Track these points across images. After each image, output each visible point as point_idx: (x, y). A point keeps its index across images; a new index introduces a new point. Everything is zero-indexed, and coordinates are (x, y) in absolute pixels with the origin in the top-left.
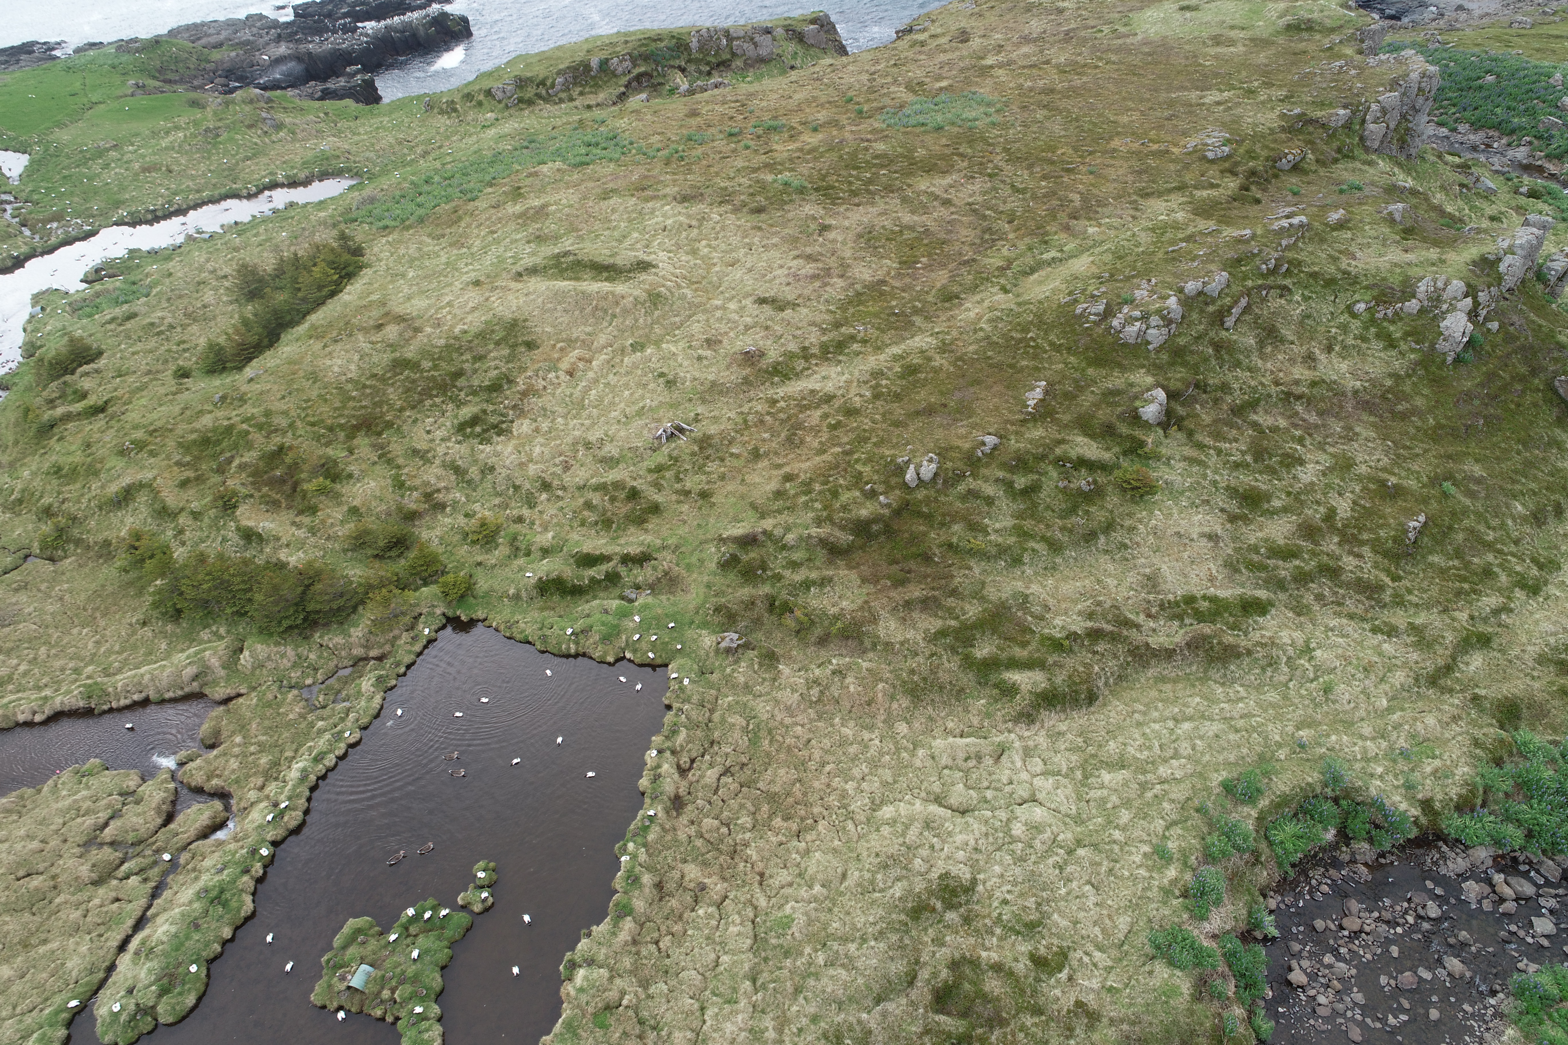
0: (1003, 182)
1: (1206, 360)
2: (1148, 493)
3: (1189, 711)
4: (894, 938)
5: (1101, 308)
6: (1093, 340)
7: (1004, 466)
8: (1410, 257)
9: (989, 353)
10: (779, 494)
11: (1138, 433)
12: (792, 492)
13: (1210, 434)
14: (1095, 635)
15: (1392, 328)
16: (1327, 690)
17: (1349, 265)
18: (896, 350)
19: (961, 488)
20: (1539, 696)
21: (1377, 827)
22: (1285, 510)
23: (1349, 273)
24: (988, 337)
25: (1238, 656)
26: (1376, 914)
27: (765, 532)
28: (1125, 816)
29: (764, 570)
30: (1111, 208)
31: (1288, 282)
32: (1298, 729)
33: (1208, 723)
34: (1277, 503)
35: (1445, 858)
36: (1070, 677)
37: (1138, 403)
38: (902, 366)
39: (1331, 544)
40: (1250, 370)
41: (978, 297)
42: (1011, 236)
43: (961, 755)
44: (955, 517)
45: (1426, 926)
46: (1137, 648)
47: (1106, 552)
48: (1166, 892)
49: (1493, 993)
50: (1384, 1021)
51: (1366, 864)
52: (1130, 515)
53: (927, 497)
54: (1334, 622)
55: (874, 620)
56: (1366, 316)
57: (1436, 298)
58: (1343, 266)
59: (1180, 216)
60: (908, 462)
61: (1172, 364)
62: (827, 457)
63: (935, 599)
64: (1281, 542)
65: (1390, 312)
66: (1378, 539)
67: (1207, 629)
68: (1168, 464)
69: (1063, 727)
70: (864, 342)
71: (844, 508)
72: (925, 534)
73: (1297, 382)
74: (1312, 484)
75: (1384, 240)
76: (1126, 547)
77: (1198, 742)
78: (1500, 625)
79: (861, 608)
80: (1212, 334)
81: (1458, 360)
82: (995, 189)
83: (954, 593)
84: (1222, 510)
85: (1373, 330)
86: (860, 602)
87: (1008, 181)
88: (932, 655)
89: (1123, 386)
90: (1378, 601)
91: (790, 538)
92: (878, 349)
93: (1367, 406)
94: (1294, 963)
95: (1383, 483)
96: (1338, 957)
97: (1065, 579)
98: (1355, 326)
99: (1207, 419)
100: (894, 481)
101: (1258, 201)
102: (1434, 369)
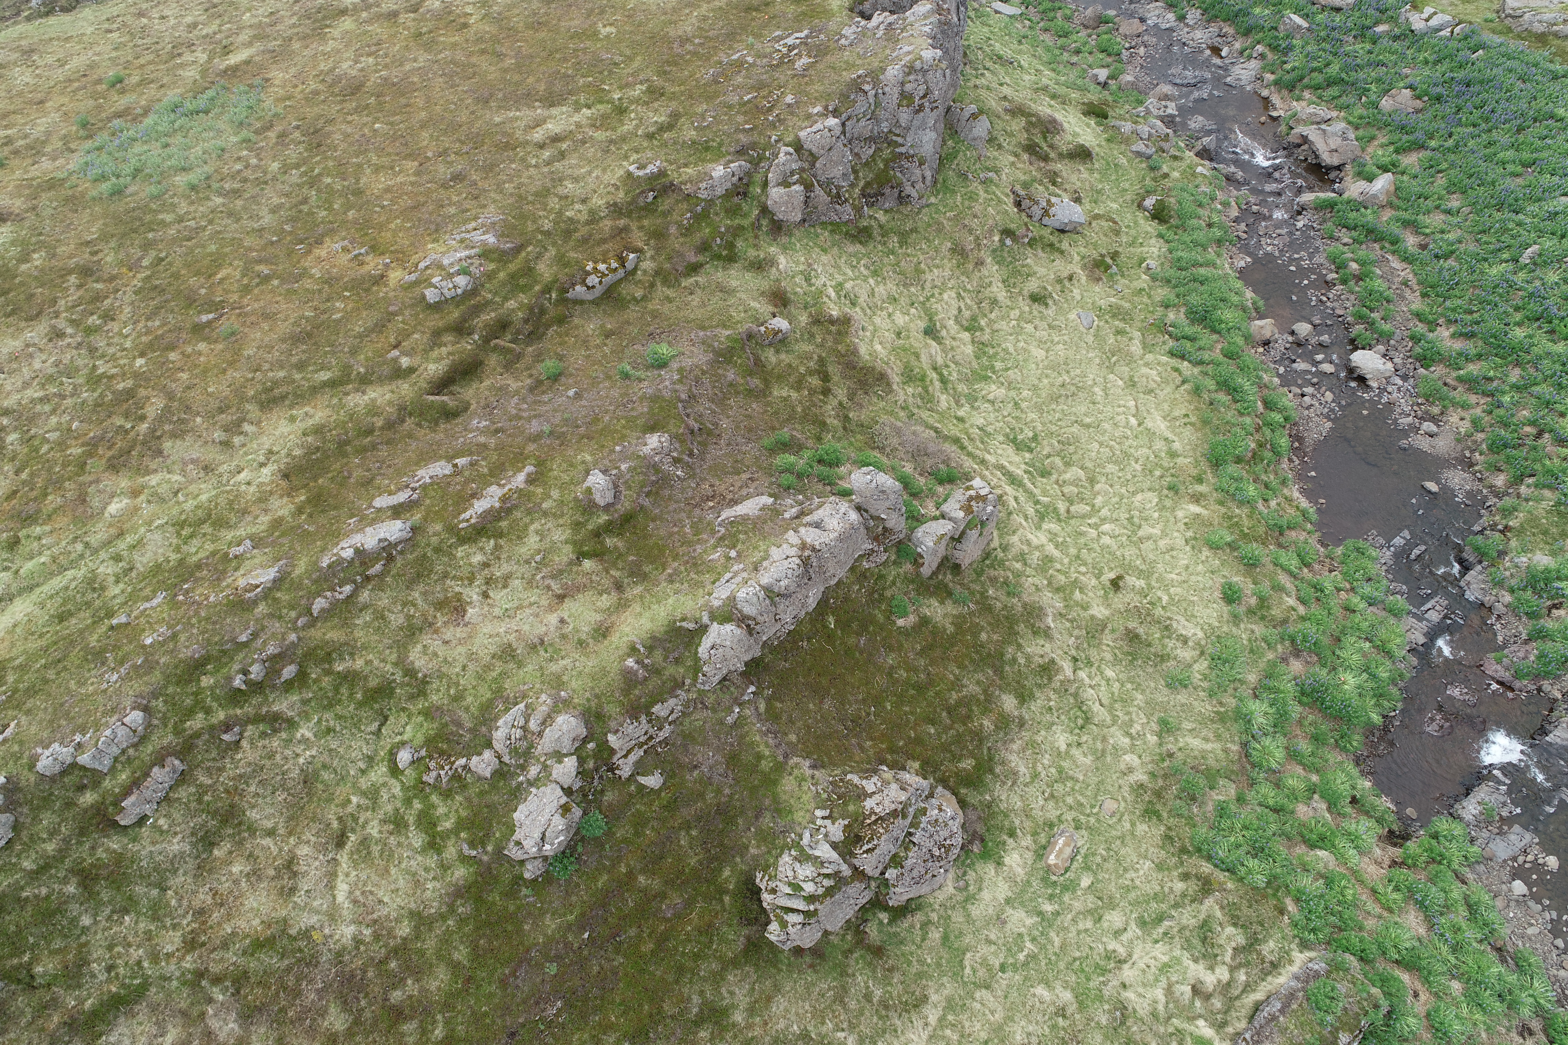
8: (552, 619)
15: (442, 809)
17: (433, 645)
23: (416, 672)
30: (186, 443)
56: (411, 776)
57: (523, 752)
65: (446, 773)
75: (541, 566)
81: (550, 871)
82: (67, 372)
98: (392, 791)
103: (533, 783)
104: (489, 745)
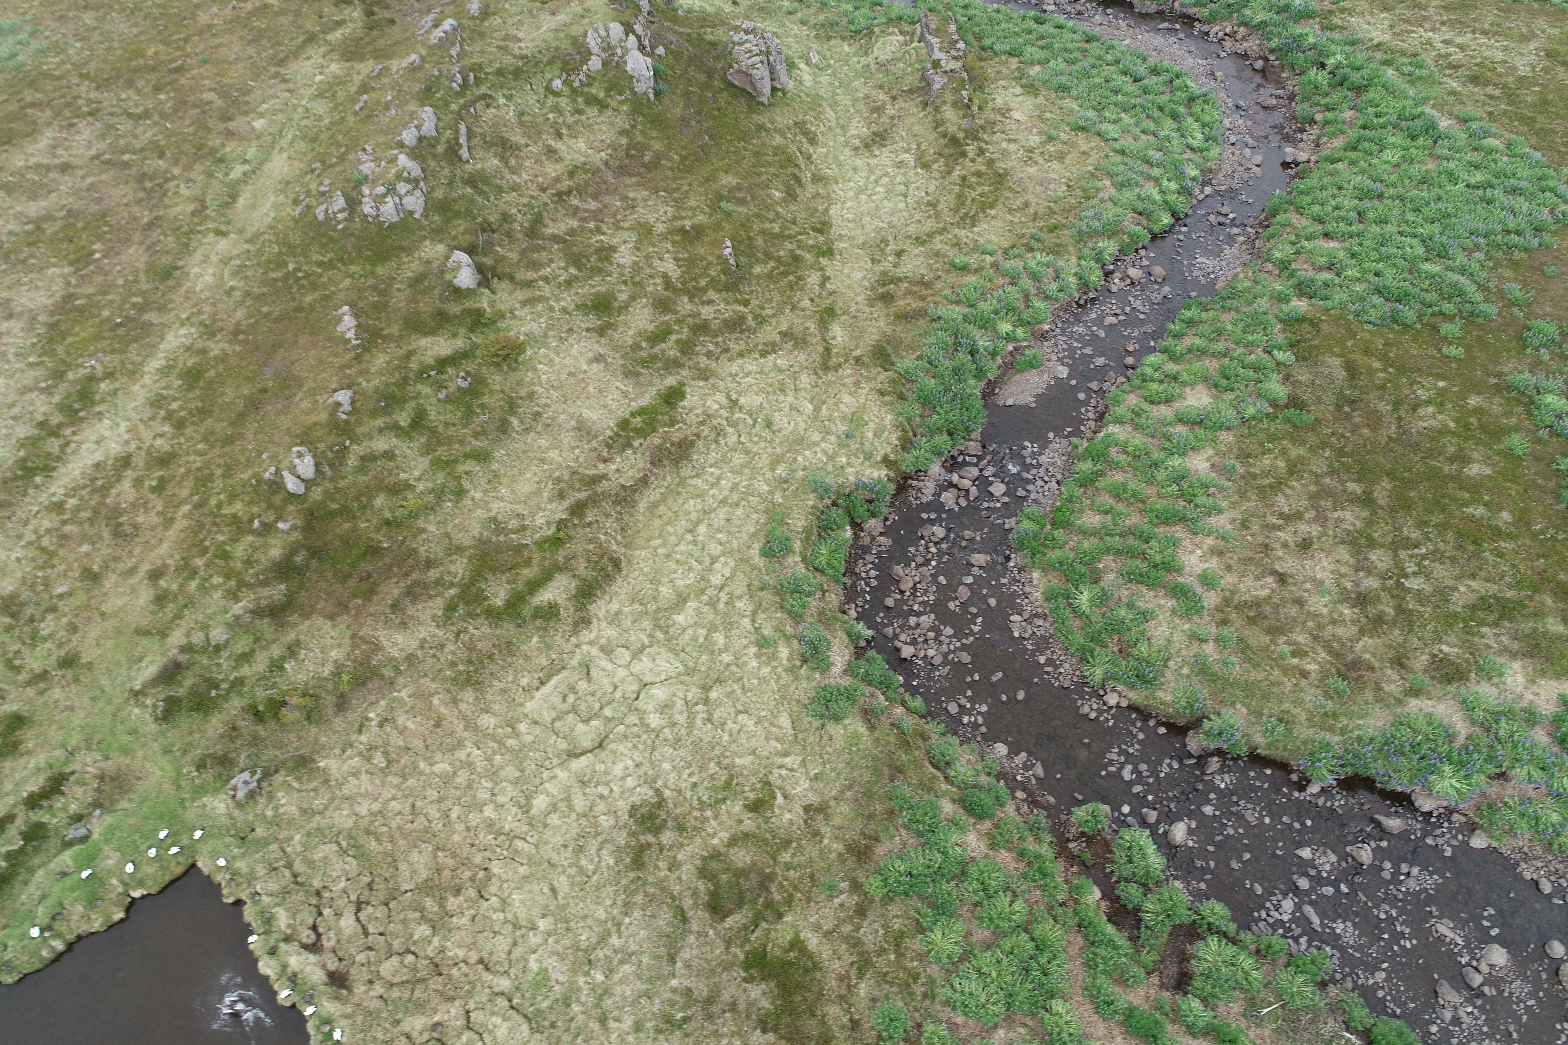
0: (112, 114)
1: (472, 201)
2: (519, 354)
3: (694, 516)
4: (639, 899)
5: (341, 202)
6: (358, 238)
7: (375, 413)
8: (561, 18)
9: (265, 309)
10: (161, 599)
11: (468, 304)
12: (174, 587)
13: (527, 268)
14: (577, 509)
15: (594, 91)
16: (769, 425)
17: (520, 48)
18: (156, 363)
19: (352, 461)
20: (889, 330)
21: (870, 501)
22: (633, 298)
23: (526, 57)
24: (248, 294)
25: (692, 444)
26: (913, 564)
27: (183, 649)
28: (719, 638)
29: (217, 687)
30: (258, 92)
31: (483, 89)
32: (773, 470)
33: (713, 515)
34: (623, 297)
35: (919, 490)
36: (588, 561)
37: (448, 277)
38: (180, 377)
39: (685, 305)
40: (513, 189)
41: (198, 256)
42: (176, 171)
43: (556, 699)
44: (370, 492)
45: (944, 546)
46: (617, 495)
47: (527, 430)
48: (791, 670)
49: (1008, 558)
50: (972, 633)
51: (881, 534)
52: (519, 383)
53: (326, 493)
54: (734, 368)
55: (377, 647)
56: (566, 90)
57: (608, 48)
58: (517, 52)
59: (335, 68)
60: (278, 471)
61: (448, 221)
62: (180, 524)
63: (416, 582)
64: (651, 328)
65: (582, 77)
66: (713, 280)
67: (656, 439)
68: (515, 317)
69: (615, 607)
70: (110, 375)
71: (249, 562)
72: (355, 529)
73: (557, 180)
74: (635, 263)
75: (530, 11)
76: (539, 414)
77: (720, 536)
78: (830, 294)
79: (355, 646)
80: (458, 173)
81: (657, 94)
82: (110, 127)
83: (429, 564)
84: (588, 330)
85: (580, 100)
86: (347, 641)
87: (119, 111)
88: (457, 635)
89: (421, 269)
90: (749, 329)
91: (218, 634)
92: (134, 374)
93: (622, 171)
94: (898, 644)
95: (682, 231)
96: (918, 614)
97: (514, 480)
98: (564, 102)
99: (514, 256)
100: (278, 499)
101: (392, 22)
102: (646, 111)
103: (623, 55)
104: (591, 54)
